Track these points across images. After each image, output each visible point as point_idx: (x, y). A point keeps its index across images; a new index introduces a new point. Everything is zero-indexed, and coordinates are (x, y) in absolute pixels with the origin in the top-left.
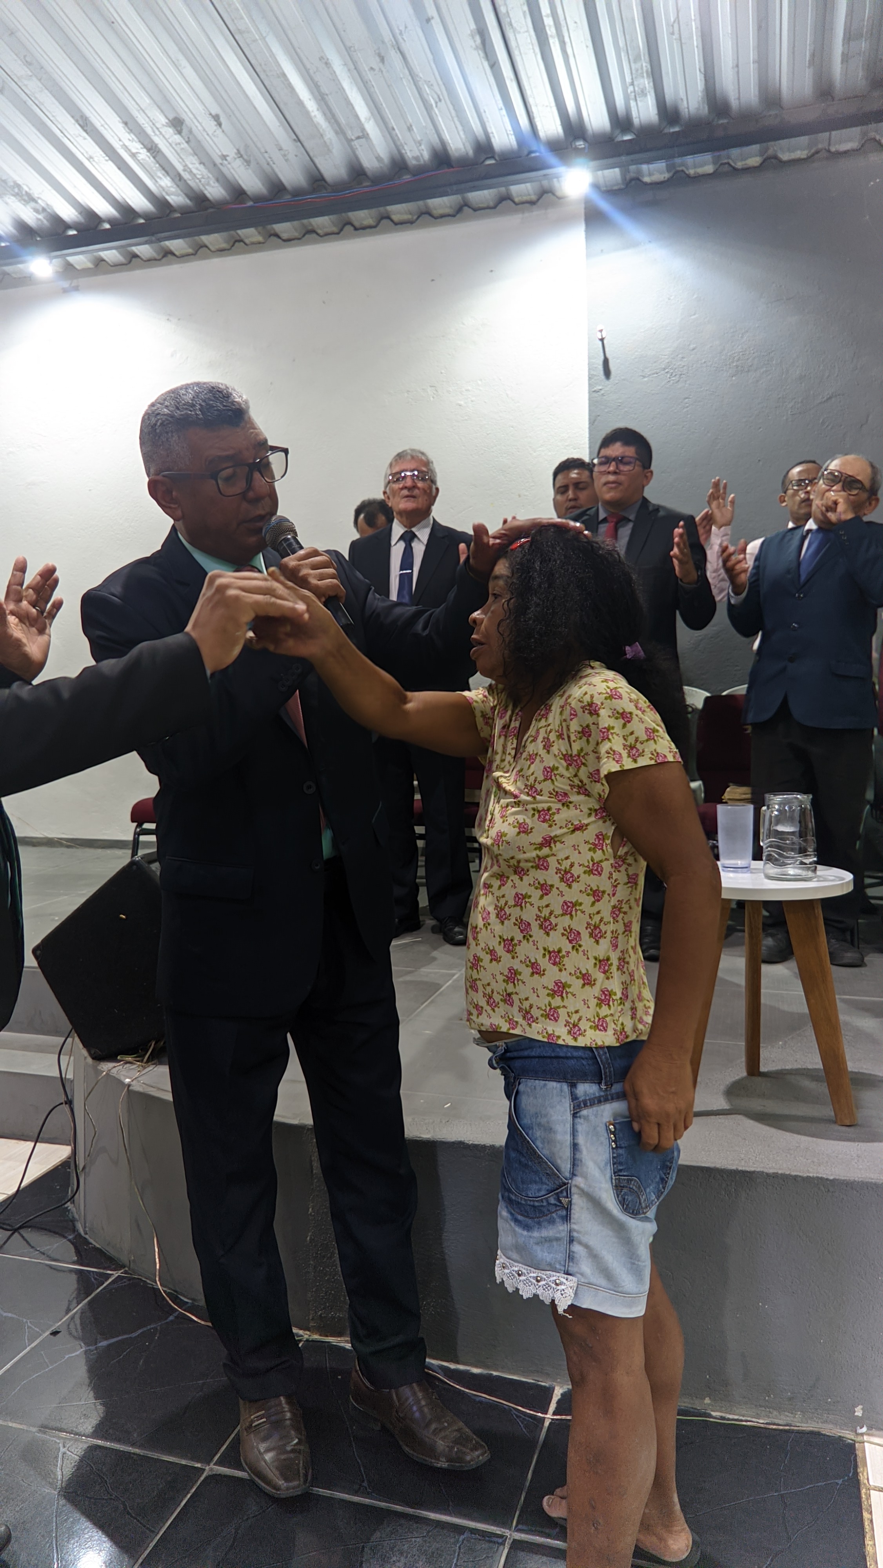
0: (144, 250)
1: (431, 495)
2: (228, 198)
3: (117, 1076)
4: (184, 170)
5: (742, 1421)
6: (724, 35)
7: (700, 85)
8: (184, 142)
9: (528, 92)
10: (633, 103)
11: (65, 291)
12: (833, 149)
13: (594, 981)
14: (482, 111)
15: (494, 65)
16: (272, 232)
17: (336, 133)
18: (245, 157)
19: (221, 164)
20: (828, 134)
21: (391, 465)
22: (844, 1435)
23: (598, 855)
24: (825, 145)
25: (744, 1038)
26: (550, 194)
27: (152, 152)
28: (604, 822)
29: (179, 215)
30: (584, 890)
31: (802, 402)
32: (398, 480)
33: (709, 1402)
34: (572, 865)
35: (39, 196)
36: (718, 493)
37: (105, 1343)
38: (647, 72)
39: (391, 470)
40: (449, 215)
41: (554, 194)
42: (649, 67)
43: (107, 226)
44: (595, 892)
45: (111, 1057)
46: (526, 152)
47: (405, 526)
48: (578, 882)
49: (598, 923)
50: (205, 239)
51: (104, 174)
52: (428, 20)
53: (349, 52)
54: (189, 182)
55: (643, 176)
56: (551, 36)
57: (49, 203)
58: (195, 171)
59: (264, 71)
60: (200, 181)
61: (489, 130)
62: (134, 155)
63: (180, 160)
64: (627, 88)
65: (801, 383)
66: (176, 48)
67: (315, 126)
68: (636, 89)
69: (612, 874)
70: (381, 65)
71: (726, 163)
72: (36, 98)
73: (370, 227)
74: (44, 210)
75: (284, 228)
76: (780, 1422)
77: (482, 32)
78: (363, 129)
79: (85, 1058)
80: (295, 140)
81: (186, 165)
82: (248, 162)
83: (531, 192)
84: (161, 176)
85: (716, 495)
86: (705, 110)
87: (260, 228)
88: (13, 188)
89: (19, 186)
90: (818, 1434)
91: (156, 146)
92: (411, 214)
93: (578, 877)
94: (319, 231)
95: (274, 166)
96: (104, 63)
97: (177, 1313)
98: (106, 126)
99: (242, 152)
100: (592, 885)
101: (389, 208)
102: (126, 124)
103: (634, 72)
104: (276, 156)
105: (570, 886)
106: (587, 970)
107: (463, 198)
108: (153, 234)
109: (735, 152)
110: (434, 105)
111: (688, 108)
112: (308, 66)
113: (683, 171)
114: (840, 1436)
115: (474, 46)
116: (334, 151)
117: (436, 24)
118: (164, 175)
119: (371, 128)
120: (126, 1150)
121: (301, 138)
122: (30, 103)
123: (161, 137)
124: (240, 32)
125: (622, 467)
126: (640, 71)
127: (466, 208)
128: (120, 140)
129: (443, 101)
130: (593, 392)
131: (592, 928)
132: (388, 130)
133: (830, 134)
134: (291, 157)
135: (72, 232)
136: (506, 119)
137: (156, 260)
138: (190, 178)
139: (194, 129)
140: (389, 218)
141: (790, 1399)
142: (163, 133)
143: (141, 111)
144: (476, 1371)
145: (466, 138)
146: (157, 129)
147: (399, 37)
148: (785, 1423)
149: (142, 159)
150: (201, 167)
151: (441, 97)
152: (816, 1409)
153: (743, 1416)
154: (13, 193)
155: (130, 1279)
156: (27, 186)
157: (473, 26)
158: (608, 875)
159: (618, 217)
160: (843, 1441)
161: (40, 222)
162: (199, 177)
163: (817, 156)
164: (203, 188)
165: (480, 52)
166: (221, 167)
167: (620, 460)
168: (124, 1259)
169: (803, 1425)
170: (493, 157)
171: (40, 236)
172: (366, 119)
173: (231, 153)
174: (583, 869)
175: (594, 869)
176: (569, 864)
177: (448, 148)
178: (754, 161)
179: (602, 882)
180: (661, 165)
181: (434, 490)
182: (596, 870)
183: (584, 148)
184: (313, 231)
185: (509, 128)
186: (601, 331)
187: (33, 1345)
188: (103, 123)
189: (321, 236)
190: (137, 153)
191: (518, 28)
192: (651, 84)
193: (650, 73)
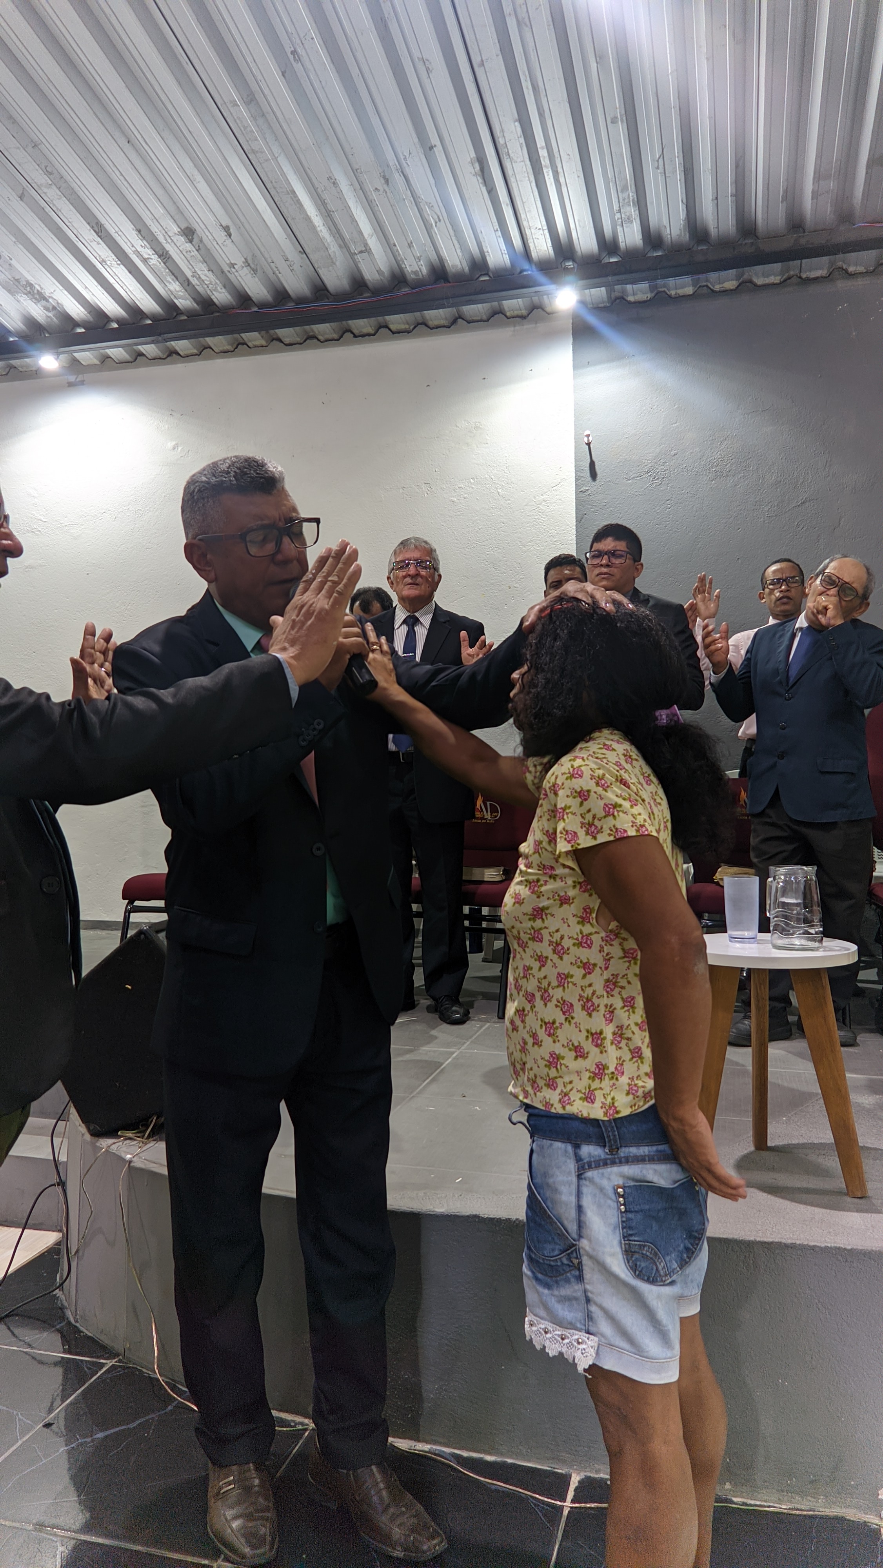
0: (150, 349)
1: (434, 581)
2: (234, 303)
3: (117, 1153)
4: (193, 276)
5: (765, 1506)
6: (704, 171)
7: (682, 214)
8: (194, 250)
9: (523, 216)
10: (619, 229)
11: (71, 385)
12: (804, 276)
13: (587, 1053)
14: (479, 231)
15: (491, 191)
16: (275, 336)
17: (340, 247)
18: (252, 266)
19: (229, 271)
20: (799, 262)
21: (395, 552)
22: (869, 1520)
23: (587, 929)
24: (797, 272)
25: (751, 1114)
26: (540, 310)
27: (162, 258)
28: (591, 895)
29: (186, 318)
30: (574, 962)
31: (777, 506)
32: (402, 567)
33: (730, 1487)
34: (562, 938)
35: (52, 295)
36: (703, 587)
37: (100, 1435)
38: (633, 200)
39: (396, 559)
40: (444, 326)
41: (543, 310)
42: (635, 196)
43: (115, 326)
44: (585, 964)
45: (112, 1133)
46: (518, 271)
47: (409, 611)
48: (568, 954)
49: (590, 995)
50: (209, 340)
51: (116, 277)
52: (431, 148)
53: (355, 173)
54: (197, 287)
55: (628, 296)
56: (545, 166)
57: (59, 302)
58: (203, 277)
59: (275, 188)
60: (208, 287)
61: (485, 250)
62: (145, 261)
63: (190, 267)
64: (615, 215)
65: (777, 488)
66: (191, 164)
67: (321, 240)
68: (623, 216)
69: (603, 948)
70: (385, 186)
71: (704, 286)
72: (54, 205)
73: (369, 335)
74: (54, 308)
75: (286, 333)
76: (803, 1507)
77: (481, 160)
78: (366, 245)
79: (83, 1135)
80: (300, 252)
81: (195, 272)
82: (255, 271)
83: (522, 306)
84: (171, 280)
85: (701, 589)
86: (686, 237)
87: (263, 333)
88: (25, 287)
89: (31, 285)
90: (841, 1519)
91: (167, 252)
92: (408, 324)
93: (568, 949)
94: (320, 337)
95: (280, 275)
96: (122, 175)
97: (176, 1402)
98: (120, 233)
99: (250, 262)
100: (582, 958)
101: (387, 318)
102: (139, 231)
103: (621, 201)
104: (282, 266)
105: (561, 958)
106: (579, 1042)
107: (458, 311)
108: (160, 335)
109: (713, 276)
110: (434, 225)
111: (671, 234)
112: (317, 185)
113: (664, 292)
114: (865, 1522)
115: (473, 172)
116: (338, 263)
117: (438, 151)
118: (173, 280)
119: (373, 243)
120: (125, 1229)
121: (307, 251)
122: (48, 209)
123: (173, 244)
124: (253, 152)
125: (614, 560)
126: (626, 201)
127: (460, 320)
128: (133, 246)
129: (442, 221)
130: (579, 492)
131: (585, 1000)
132: (390, 246)
133: (801, 262)
134: (296, 267)
135: (80, 330)
136: (501, 240)
137: (160, 358)
138: (198, 283)
139: (205, 239)
140: (387, 327)
141: (812, 1482)
142: (175, 241)
143: (155, 220)
144: (489, 1458)
145: (463, 255)
146: (170, 237)
147: (404, 162)
148: (807, 1508)
149: (153, 264)
150: (210, 274)
151: (441, 218)
152: (839, 1493)
153: (766, 1502)
154: (25, 291)
155: (124, 1368)
156: (39, 285)
157: (473, 155)
158: (599, 948)
159: (606, 331)
160: (868, 1526)
161: (49, 320)
162: (207, 283)
163: (789, 281)
164: (210, 294)
165: (479, 178)
166: (228, 274)
167: (612, 554)
168: (118, 1347)
169: (827, 1510)
170: (487, 274)
171: (49, 333)
172: (369, 235)
173: (239, 261)
174: (572, 941)
175: (584, 942)
176: (560, 936)
177: (446, 265)
178: (731, 285)
179: (592, 955)
180: (645, 286)
181: (437, 577)
182: (585, 943)
183: (574, 268)
184: (314, 337)
185: (503, 247)
186: (588, 436)
187: (25, 1439)
188: (117, 229)
189: (322, 342)
190: (148, 258)
191: (515, 158)
192: (637, 212)
193: (636, 203)
